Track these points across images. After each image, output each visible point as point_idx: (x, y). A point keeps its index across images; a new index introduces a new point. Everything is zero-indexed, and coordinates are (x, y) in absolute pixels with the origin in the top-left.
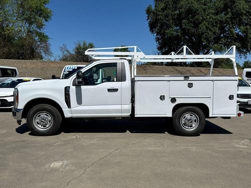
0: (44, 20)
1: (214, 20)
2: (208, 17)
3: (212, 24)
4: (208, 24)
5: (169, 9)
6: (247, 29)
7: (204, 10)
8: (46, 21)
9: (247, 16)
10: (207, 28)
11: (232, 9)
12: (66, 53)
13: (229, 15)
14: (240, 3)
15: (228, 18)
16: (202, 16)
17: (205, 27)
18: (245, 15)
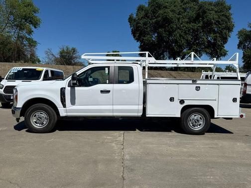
0: (33, 27)
1: (186, 28)
2: (182, 25)
3: (185, 32)
4: (182, 32)
5: (148, 17)
6: (216, 36)
7: (179, 19)
8: (35, 27)
9: (217, 25)
10: (180, 36)
11: (203, 18)
12: (51, 56)
13: (201, 24)
14: (210, 14)
15: (199, 26)
16: (176, 25)
17: (178, 35)
18: (215, 24)
